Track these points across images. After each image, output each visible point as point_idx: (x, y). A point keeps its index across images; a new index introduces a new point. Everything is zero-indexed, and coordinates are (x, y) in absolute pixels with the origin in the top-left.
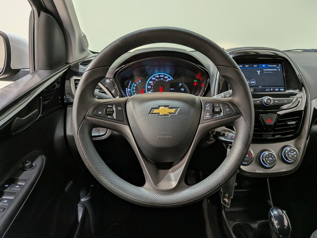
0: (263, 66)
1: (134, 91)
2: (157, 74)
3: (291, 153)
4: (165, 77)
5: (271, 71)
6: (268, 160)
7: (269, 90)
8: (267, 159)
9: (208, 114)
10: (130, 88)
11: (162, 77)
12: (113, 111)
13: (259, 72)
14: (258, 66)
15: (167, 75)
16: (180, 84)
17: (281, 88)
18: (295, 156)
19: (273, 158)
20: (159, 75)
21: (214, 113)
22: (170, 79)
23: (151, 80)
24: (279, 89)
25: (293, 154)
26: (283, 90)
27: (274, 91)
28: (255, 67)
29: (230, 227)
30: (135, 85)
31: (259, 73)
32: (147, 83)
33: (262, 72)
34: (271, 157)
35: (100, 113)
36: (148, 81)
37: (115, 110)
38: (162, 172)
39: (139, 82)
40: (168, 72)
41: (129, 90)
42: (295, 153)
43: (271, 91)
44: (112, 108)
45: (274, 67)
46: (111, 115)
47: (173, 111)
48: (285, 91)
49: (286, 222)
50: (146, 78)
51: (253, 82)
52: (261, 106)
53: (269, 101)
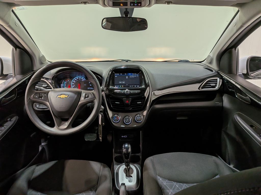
0: (130, 74)
1: (65, 86)
2: (77, 77)
4: (82, 79)
5: (133, 77)
6: (126, 120)
7: (131, 86)
9: (83, 98)
10: (63, 84)
11: (80, 79)
12: (42, 96)
13: (127, 77)
14: (127, 74)
15: (83, 78)
16: (89, 83)
19: (129, 120)
20: (79, 78)
21: (85, 97)
22: (84, 80)
23: (74, 80)
24: (137, 86)
26: (138, 86)
27: (134, 87)
28: (125, 75)
29: (114, 156)
30: (66, 83)
32: (72, 81)
33: (129, 77)
34: (128, 119)
35: (36, 97)
36: (73, 80)
37: (43, 96)
38: (63, 122)
39: (68, 81)
40: (83, 76)
41: (62, 85)
43: (132, 87)
44: (42, 95)
45: (135, 75)
46: (41, 98)
47: (67, 96)
48: (139, 87)
49: (130, 150)
50: (72, 79)
51: (124, 82)
52: (124, 94)
53: (127, 92)
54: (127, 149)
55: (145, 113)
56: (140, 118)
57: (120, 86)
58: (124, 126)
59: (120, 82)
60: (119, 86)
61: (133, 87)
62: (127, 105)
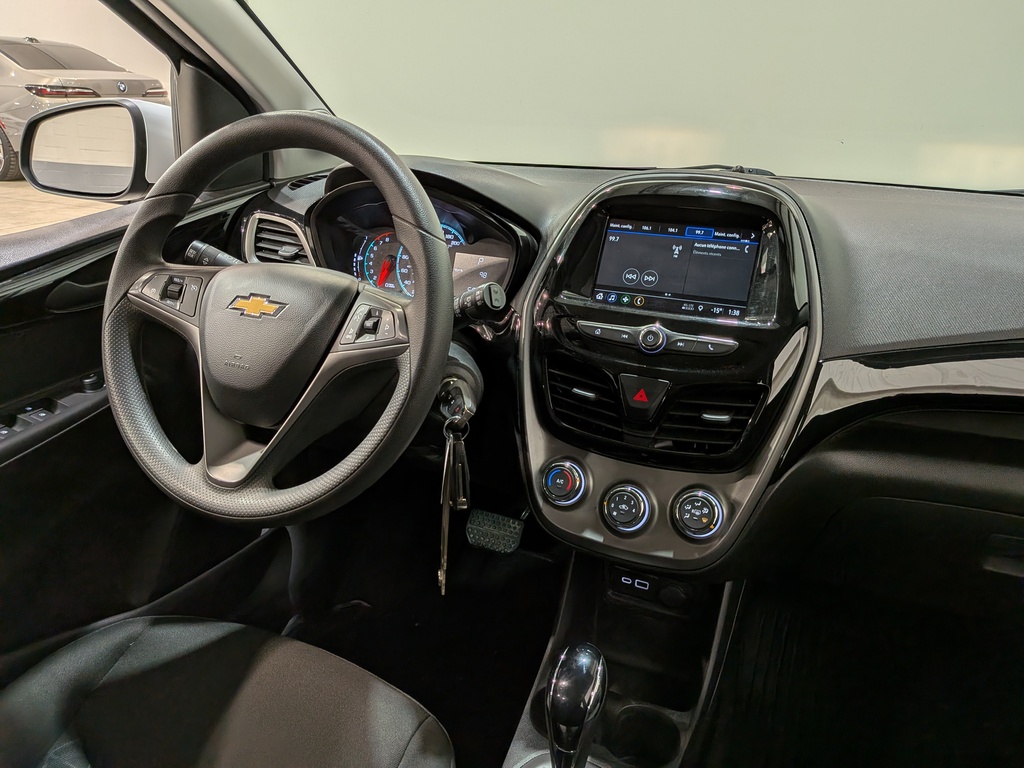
0: (698, 232)
1: (371, 263)
3: (694, 507)
4: (446, 236)
5: (717, 250)
6: (616, 508)
7: (691, 308)
8: (613, 505)
9: (353, 331)
10: (363, 255)
13: (677, 250)
14: (681, 233)
15: (453, 231)
17: (733, 309)
18: (705, 520)
19: (631, 507)
21: (362, 331)
22: (457, 243)
24: (726, 309)
25: (697, 513)
26: (737, 313)
27: (708, 313)
28: (672, 233)
30: (375, 248)
31: (677, 252)
33: (688, 248)
39: (384, 242)
40: (457, 225)
41: (360, 258)
42: (706, 511)
43: (695, 313)
45: (734, 239)
46: (176, 298)
47: (272, 308)
48: (740, 317)
51: (651, 278)
52: (630, 349)
53: (650, 338)
54: (582, 681)
55: (746, 490)
56: (703, 515)
57: (626, 300)
58: (600, 539)
59: (630, 276)
60: (619, 297)
61: (701, 314)
62: (639, 420)
